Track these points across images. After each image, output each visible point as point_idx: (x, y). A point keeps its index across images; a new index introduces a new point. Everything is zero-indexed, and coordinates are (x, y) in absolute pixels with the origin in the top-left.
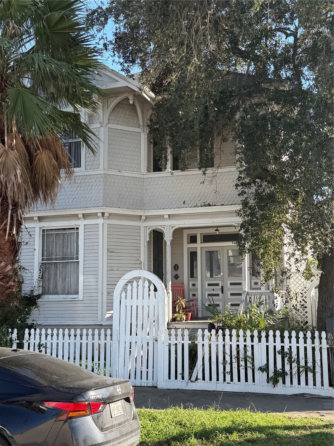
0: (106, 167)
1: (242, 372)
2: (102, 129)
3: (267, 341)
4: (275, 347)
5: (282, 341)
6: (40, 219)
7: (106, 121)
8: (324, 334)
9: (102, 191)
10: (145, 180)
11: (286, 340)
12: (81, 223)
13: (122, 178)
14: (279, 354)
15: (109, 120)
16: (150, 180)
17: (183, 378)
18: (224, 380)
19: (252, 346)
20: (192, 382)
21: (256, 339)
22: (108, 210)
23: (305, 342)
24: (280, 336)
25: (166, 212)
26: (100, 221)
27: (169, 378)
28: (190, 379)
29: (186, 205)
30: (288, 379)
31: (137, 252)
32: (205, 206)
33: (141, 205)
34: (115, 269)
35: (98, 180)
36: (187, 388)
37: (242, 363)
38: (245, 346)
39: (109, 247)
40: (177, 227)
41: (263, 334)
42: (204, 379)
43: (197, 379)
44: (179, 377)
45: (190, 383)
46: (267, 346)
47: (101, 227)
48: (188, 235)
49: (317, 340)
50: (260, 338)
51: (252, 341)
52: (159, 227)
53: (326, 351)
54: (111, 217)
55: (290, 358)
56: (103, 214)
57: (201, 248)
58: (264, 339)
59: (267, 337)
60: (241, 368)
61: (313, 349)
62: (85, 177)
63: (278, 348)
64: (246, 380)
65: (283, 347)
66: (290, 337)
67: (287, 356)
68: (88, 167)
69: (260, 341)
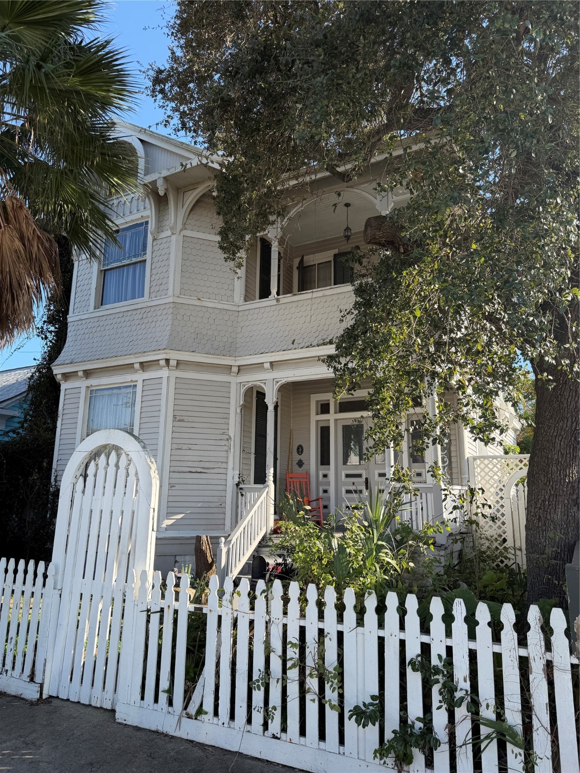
0: (177, 293)
1: (312, 709)
2: (174, 238)
3: (381, 625)
4: (402, 643)
5: (425, 629)
6: (88, 374)
7: (179, 226)
8: (558, 617)
9: (169, 328)
10: (241, 314)
11: (437, 625)
12: (139, 377)
13: (203, 309)
14: (414, 670)
15: (184, 224)
16: (247, 313)
17: (170, 703)
18: (265, 726)
19: (340, 635)
20: (189, 717)
21: (350, 615)
22: (174, 356)
23: (497, 639)
24: (419, 612)
25: (266, 358)
26: (164, 373)
27: (142, 698)
28: (185, 708)
29: (296, 345)
30: (441, 756)
31: (223, 421)
32: (324, 344)
33: (231, 350)
34: (185, 447)
35: (165, 312)
36: (177, 734)
37: (312, 683)
38: (321, 632)
39: (176, 413)
40: (283, 381)
41: (371, 602)
42: (216, 713)
43: (200, 711)
44: (163, 697)
45: (185, 720)
46: (381, 641)
47: (165, 381)
48: (317, 402)
49: (535, 636)
50: (361, 611)
51: (340, 619)
52: (258, 383)
53: (568, 677)
54: (181, 367)
55: (449, 688)
56: (167, 361)
57: (336, 420)
58: (371, 617)
59: (381, 609)
60: (309, 697)
61: (524, 664)
62: (148, 310)
63: (413, 651)
64: (322, 736)
65: (426, 648)
66: (448, 618)
67: (437, 681)
68: (153, 295)
69: (360, 622)
